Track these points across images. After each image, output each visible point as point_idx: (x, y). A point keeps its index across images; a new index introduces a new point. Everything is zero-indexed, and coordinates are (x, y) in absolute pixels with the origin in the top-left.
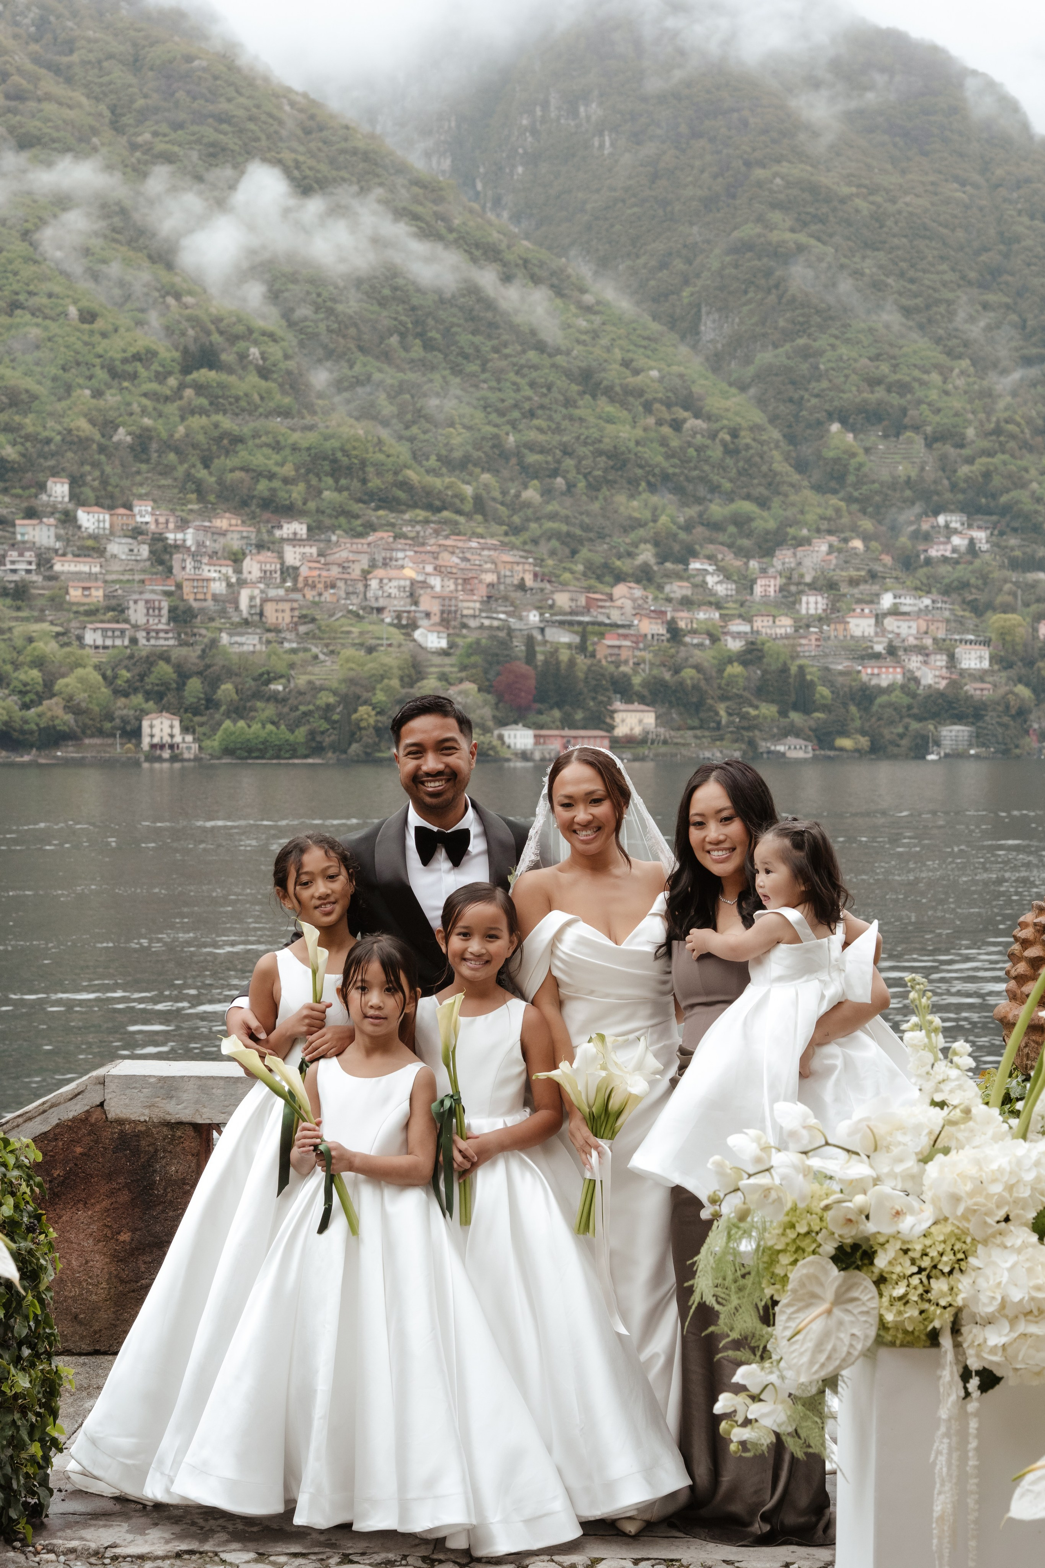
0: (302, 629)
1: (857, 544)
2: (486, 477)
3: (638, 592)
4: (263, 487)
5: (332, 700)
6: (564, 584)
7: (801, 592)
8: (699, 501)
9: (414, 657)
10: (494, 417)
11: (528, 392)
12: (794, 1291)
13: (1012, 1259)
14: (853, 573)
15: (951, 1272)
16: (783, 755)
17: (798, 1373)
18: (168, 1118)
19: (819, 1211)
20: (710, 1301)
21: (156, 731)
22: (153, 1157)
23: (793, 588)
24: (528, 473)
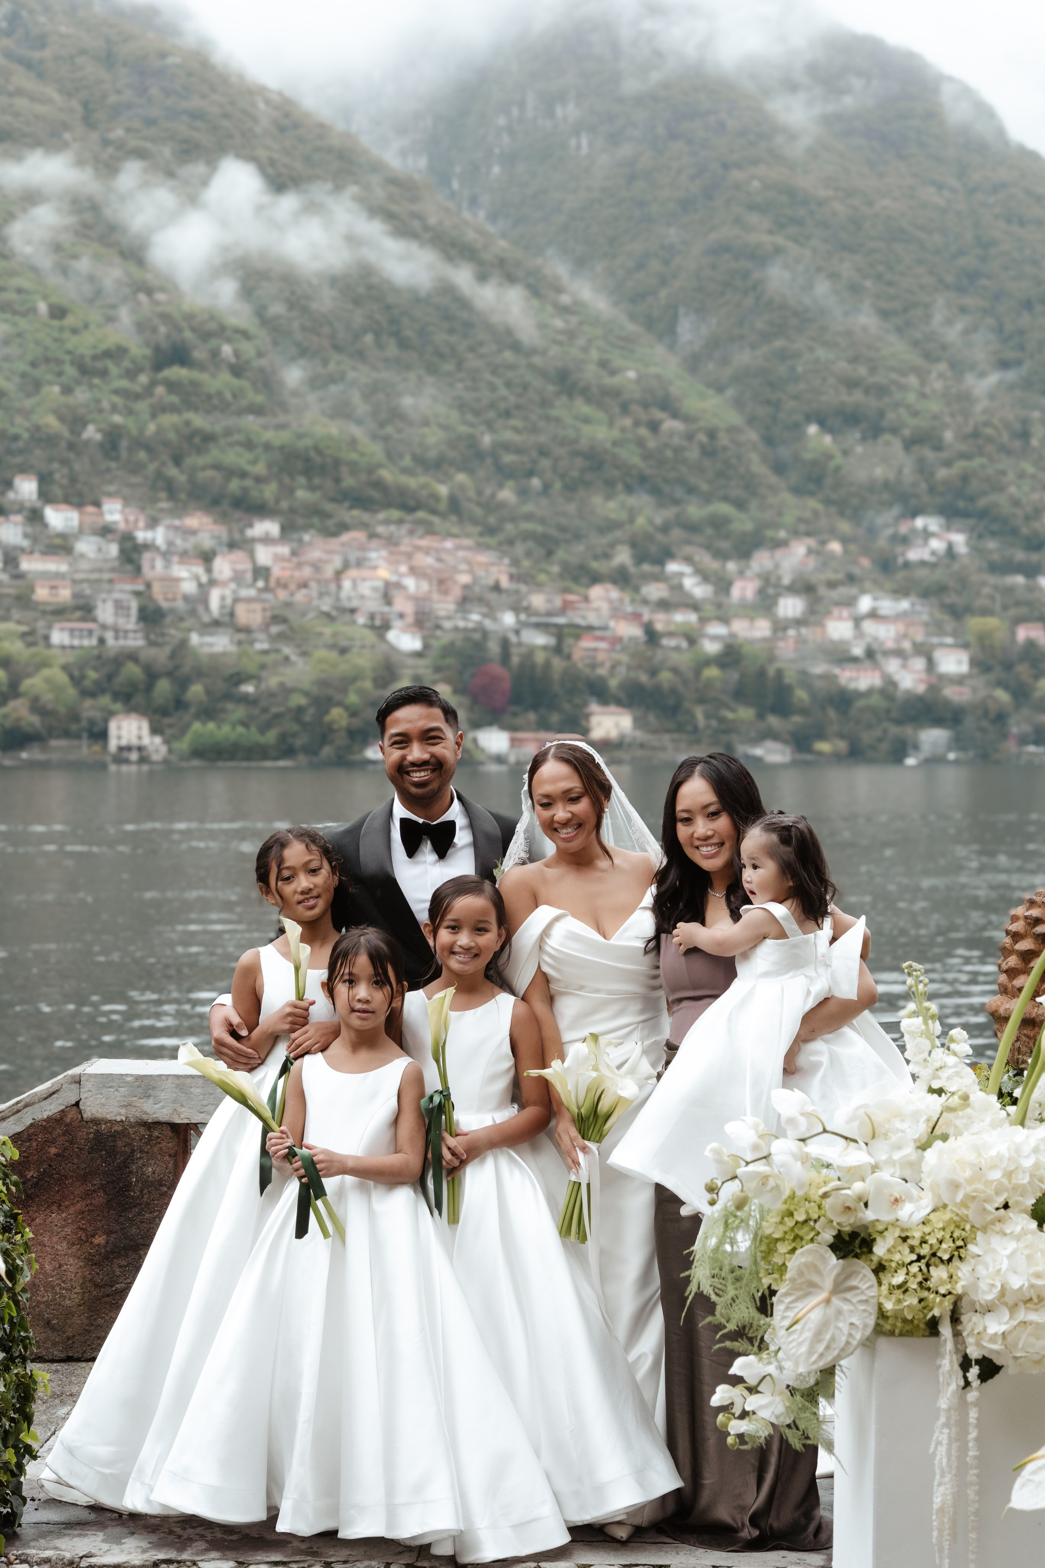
0: (275, 629)
1: (835, 547)
2: (461, 477)
3: (615, 593)
4: (234, 485)
5: (303, 701)
6: (540, 585)
7: (778, 595)
8: (676, 502)
9: (387, 658)
10: (469, 417)
11: (503, 391)
12: (793, 1280)
13: (1012, 1246)
14: (831, 576)
15: (950, 1260)
16: (763, 759)
17: (797, 1364)
18: (145, 1117)
19: (817, 1199)
20: (707, 1290)
21: (124, 733)
22: (130, 1158)
23: (771, 591)
24: (504, 473)
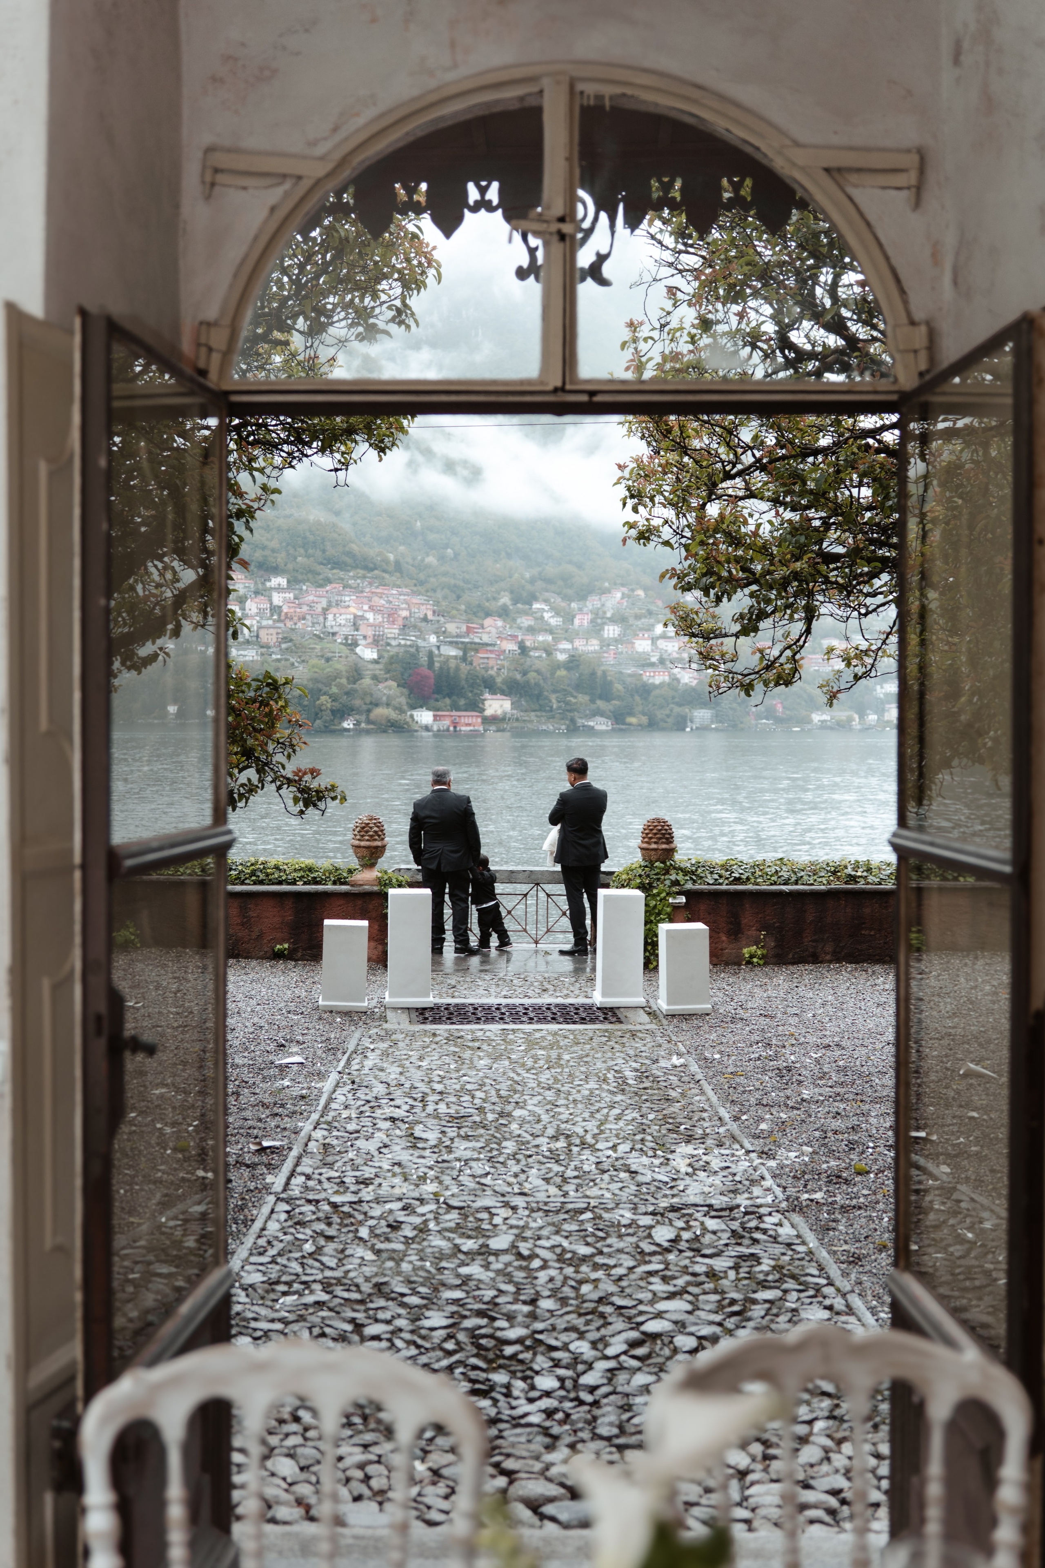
0: (284, 646)
1: (641, 593)
2: (402, 548)
3: (500, 623)
4: (258, 554)
6: (453, 617)
7: (605, 623)
8: (539, 564)
9: (356, 665)
10: (407, 510)
14: (637, 610)
16: (593, 727)
23: (599, 621)
24: (430, 546)
